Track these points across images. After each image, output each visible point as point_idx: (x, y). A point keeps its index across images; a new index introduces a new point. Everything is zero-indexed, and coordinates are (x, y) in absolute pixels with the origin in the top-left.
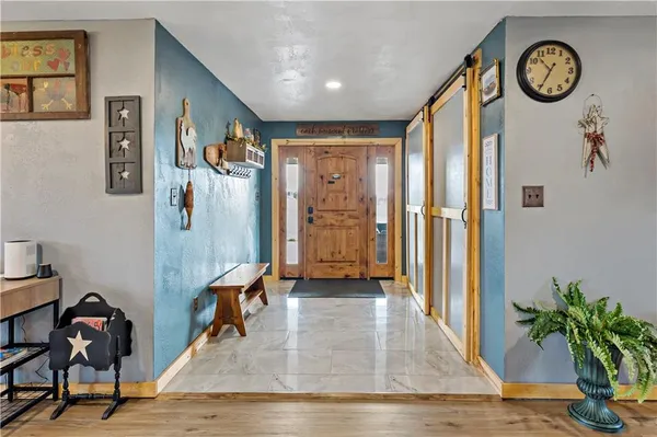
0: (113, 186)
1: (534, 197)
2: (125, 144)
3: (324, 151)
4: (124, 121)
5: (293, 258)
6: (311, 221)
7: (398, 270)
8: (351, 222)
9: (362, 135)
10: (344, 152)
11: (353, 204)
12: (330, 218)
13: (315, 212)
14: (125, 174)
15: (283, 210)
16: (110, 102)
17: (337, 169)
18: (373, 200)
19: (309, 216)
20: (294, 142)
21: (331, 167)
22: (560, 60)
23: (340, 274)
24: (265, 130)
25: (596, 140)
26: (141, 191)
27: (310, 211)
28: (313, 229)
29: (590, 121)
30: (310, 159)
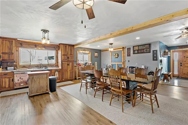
0: (153, 60)
2: (155, 55)
4: (155, 52)
5: (176, 73)
13: (182, 64)
14: (155, 58)
16: (153, 51)
20: (176, 50)
24: (170, 48)
26: (157, 60)
27: (181, 63)
28: (182, 67)
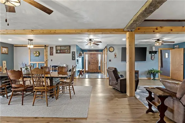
0: (73, 60)
1: (110, 61)
3: (91, 54)
4: (73, 54)
5: (87, 69)
6: (89, 64)
7: (102, 71)
8: (95, 64)
9: (97, 52)
10: (94, 54)
11: (95, 61)
12: (92, 63)
14: (73, 58)
15: (85, 62)
16: (72, 52)
17: (93, 56)
18: (98, 61)
19: (89, 63)
20: (87, 53)
21: (92, 56)
22: (112, 48)
23: (94, 72)
24: (83, 51)
25: (115, 55)
26: (75, 60)
28: (90, 65)
29: (115, 54)
30: (89, 55)
